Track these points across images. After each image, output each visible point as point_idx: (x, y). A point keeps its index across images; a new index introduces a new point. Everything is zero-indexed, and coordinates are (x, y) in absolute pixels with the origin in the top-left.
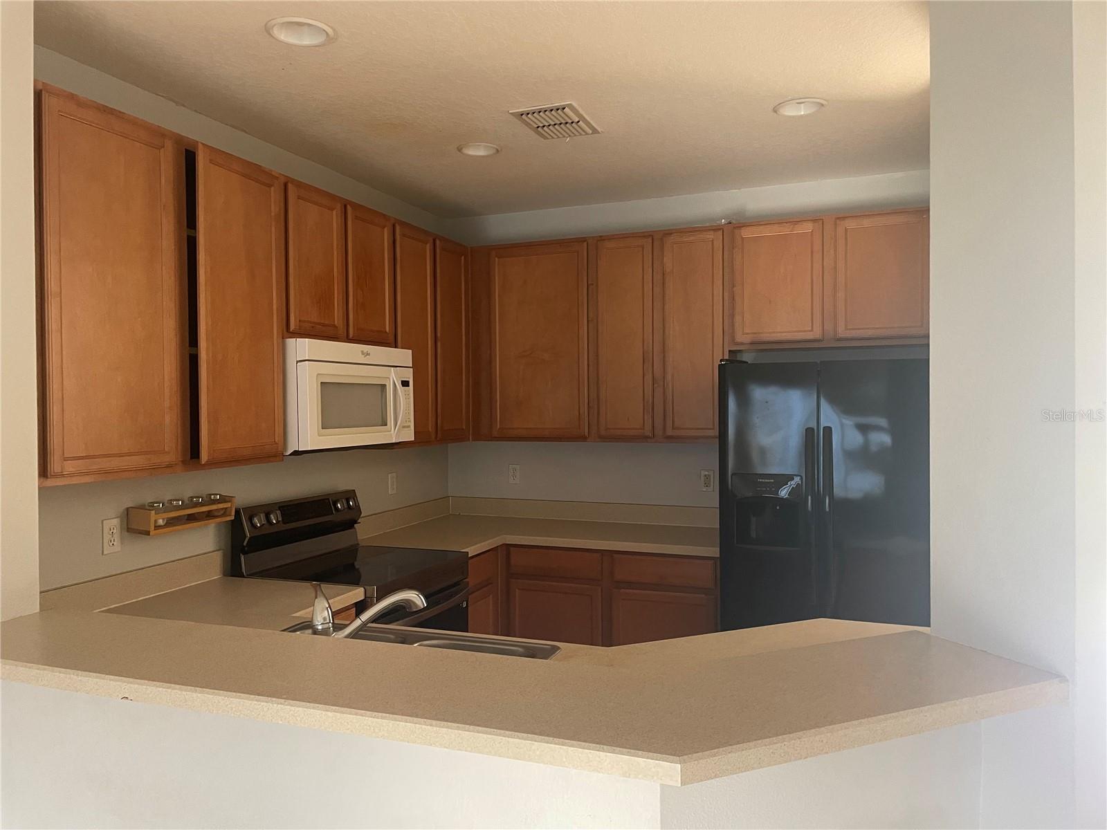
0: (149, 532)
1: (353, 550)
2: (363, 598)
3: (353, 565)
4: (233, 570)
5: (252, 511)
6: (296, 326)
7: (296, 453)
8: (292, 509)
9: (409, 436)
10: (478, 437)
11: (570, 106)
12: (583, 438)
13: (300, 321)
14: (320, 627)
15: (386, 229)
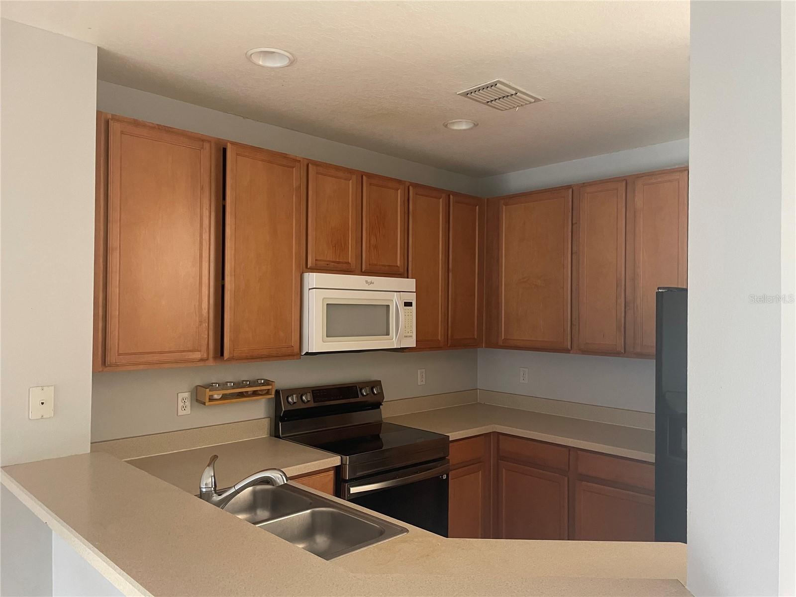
0: (205, 403)
1: (379, 425)
2: (339, 464)
3: (378, 436)
4: (275, 434)
5: (290, 392)
6: (312, 264)
7: (307, 354)
8: (319, 393)
9: (413, 344)
12: (567, 351)
13: (316, 260)
15: (399, 191)
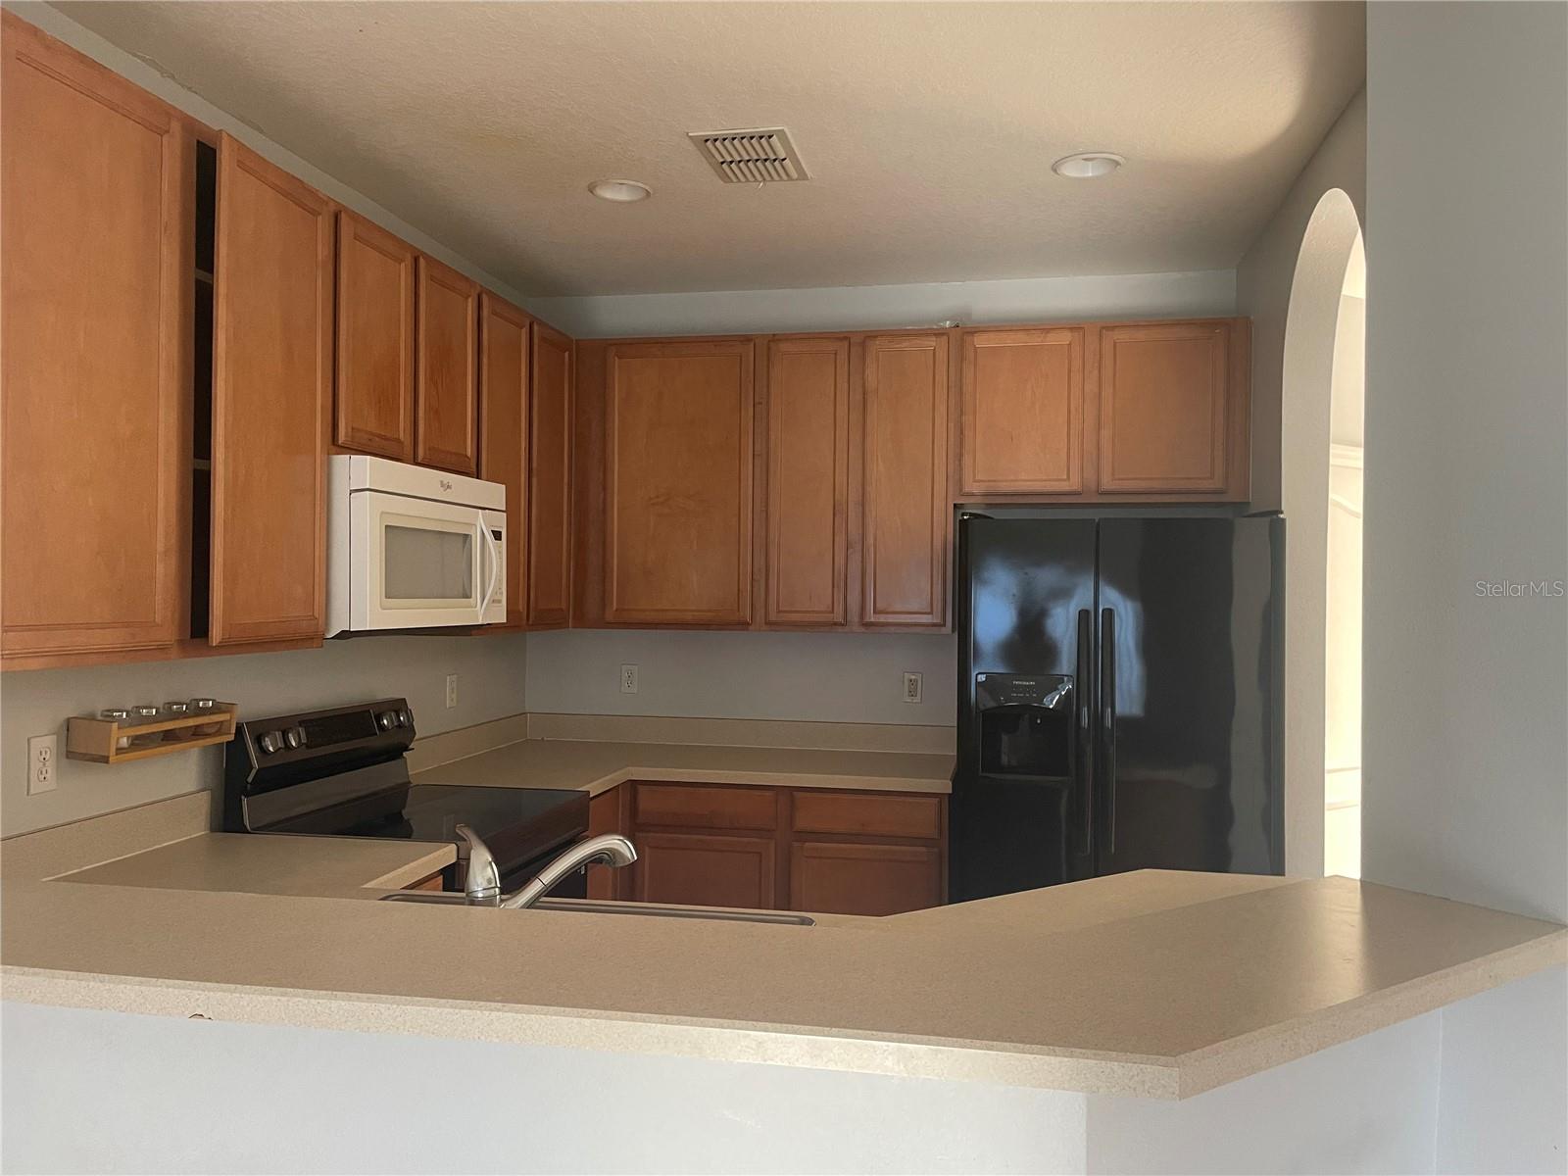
0: (108, 757)
1: (402, 790)
2: (454, 860)
3: (400, 813)
4: (228, 820)
5: (260, 729)
6: (346, 436)
7: (345, 635)
8: (327, 725)
9: (500, 616)
10: (581, 621)
11: (782, 134)
12: (743, 625)
13: (353, 429)
14: (480, 895)
15: (470, 300)
